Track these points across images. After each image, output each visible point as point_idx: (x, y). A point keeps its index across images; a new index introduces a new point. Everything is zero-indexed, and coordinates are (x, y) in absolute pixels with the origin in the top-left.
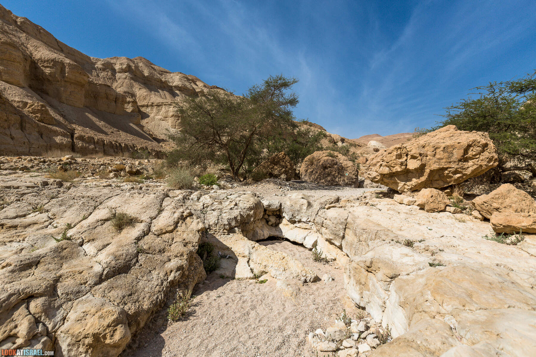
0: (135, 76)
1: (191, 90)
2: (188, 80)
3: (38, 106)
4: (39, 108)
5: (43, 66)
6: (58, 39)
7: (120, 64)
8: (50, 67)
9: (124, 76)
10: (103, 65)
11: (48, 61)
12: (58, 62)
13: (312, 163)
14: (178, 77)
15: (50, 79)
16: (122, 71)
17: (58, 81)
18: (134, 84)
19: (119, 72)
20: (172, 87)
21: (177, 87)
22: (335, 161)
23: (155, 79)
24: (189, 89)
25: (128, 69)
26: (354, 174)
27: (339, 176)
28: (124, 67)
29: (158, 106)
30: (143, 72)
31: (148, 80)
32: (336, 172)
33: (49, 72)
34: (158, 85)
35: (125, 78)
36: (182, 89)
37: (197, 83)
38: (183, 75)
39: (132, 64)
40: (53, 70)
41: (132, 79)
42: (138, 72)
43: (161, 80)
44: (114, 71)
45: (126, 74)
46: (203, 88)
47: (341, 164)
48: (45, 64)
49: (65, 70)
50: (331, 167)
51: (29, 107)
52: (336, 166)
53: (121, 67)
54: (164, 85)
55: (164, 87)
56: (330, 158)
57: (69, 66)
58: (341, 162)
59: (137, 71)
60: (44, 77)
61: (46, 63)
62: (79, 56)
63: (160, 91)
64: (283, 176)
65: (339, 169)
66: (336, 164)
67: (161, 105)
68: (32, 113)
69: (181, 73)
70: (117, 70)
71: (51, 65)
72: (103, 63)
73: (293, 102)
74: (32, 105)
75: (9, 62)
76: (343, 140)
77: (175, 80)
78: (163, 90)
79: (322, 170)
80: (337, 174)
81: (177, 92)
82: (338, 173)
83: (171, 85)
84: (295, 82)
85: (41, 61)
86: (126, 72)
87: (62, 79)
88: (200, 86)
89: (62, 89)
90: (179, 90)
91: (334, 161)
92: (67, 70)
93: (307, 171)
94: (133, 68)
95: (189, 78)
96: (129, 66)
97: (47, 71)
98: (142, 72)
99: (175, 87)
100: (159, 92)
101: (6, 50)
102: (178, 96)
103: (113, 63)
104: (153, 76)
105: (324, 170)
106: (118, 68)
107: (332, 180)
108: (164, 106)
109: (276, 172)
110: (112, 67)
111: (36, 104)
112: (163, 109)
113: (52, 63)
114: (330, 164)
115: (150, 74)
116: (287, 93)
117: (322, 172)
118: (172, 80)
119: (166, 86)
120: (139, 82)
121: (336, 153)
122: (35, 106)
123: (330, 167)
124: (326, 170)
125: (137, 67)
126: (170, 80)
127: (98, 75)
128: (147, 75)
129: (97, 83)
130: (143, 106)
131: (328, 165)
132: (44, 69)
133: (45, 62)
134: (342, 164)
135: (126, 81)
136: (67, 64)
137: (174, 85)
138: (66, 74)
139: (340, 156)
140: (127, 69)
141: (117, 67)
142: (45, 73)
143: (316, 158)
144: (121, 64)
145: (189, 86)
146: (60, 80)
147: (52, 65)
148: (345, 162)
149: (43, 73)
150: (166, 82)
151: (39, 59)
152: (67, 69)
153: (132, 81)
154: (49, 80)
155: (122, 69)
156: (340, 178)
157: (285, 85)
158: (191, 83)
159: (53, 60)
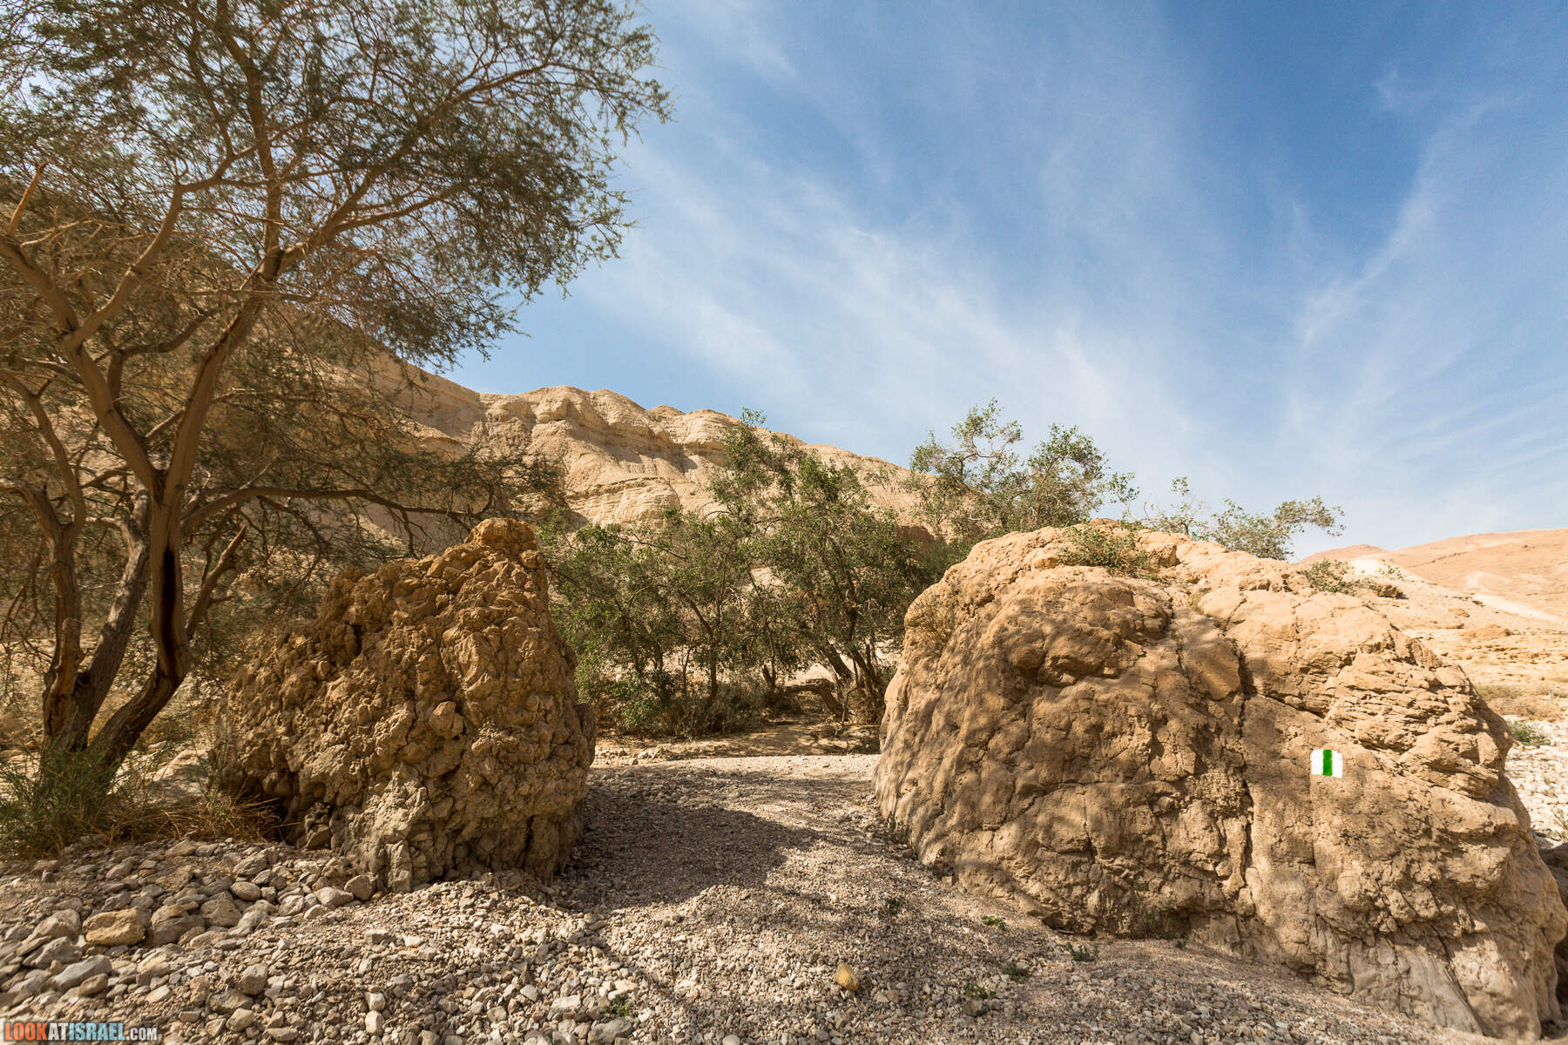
0: (582, 425)
9: (553, 429)
14: (701, 422)
16: (553, 417)
19: (543, 422)
20: (680, 447)
22: (1142, 604)
26: (1442, 768)
27: (1219, 783)
29: (611, 491)
31: (614, 434)
32: (1157, 723)
34: (641, 445)
36: (709, 450)
42: (589, 417)
43: (651, 432)
44: (531, 419)
45: (558, 423)
47: (1222, 625)
50: (1095, 672)
52: (1152, 660)
54: (659, 442)
56: (1097, 576)
58: (1218, 602)
59: (586, 414)
62: (448, 392)
63: (644, 458)
65: (1199, 696)
66: (1161, 628)
67: (619, 489)
69: (709, 411)
70: (539, 417)
79: (996, 702)
80: (1176, 760)
81: (695, 458)
82: (1201, 741)
83: (680, 441)
90: (700, 454)
91: (1126, 596)
94: (578, 407)
96: (568, 405)
99: (689, 446)
100: (640, 461)
102: (694, 466)
105: (1018, 700)
107: (1124, 842)
108: (625, 491)
112: (624, 499)
114: (1078, 636)
117: (994, 729)
118: (683, 431)
123: (1079, 670)
124: (1043, 707)
126: (679, 431)
127: (485, 432)
130: (576, 497)
131: (1062, 648)
134: (1240, 634)
137: (688, 440)
140: (563, 412)
141: (539, 411)
155: (550, 413)
156: (1241, 806)
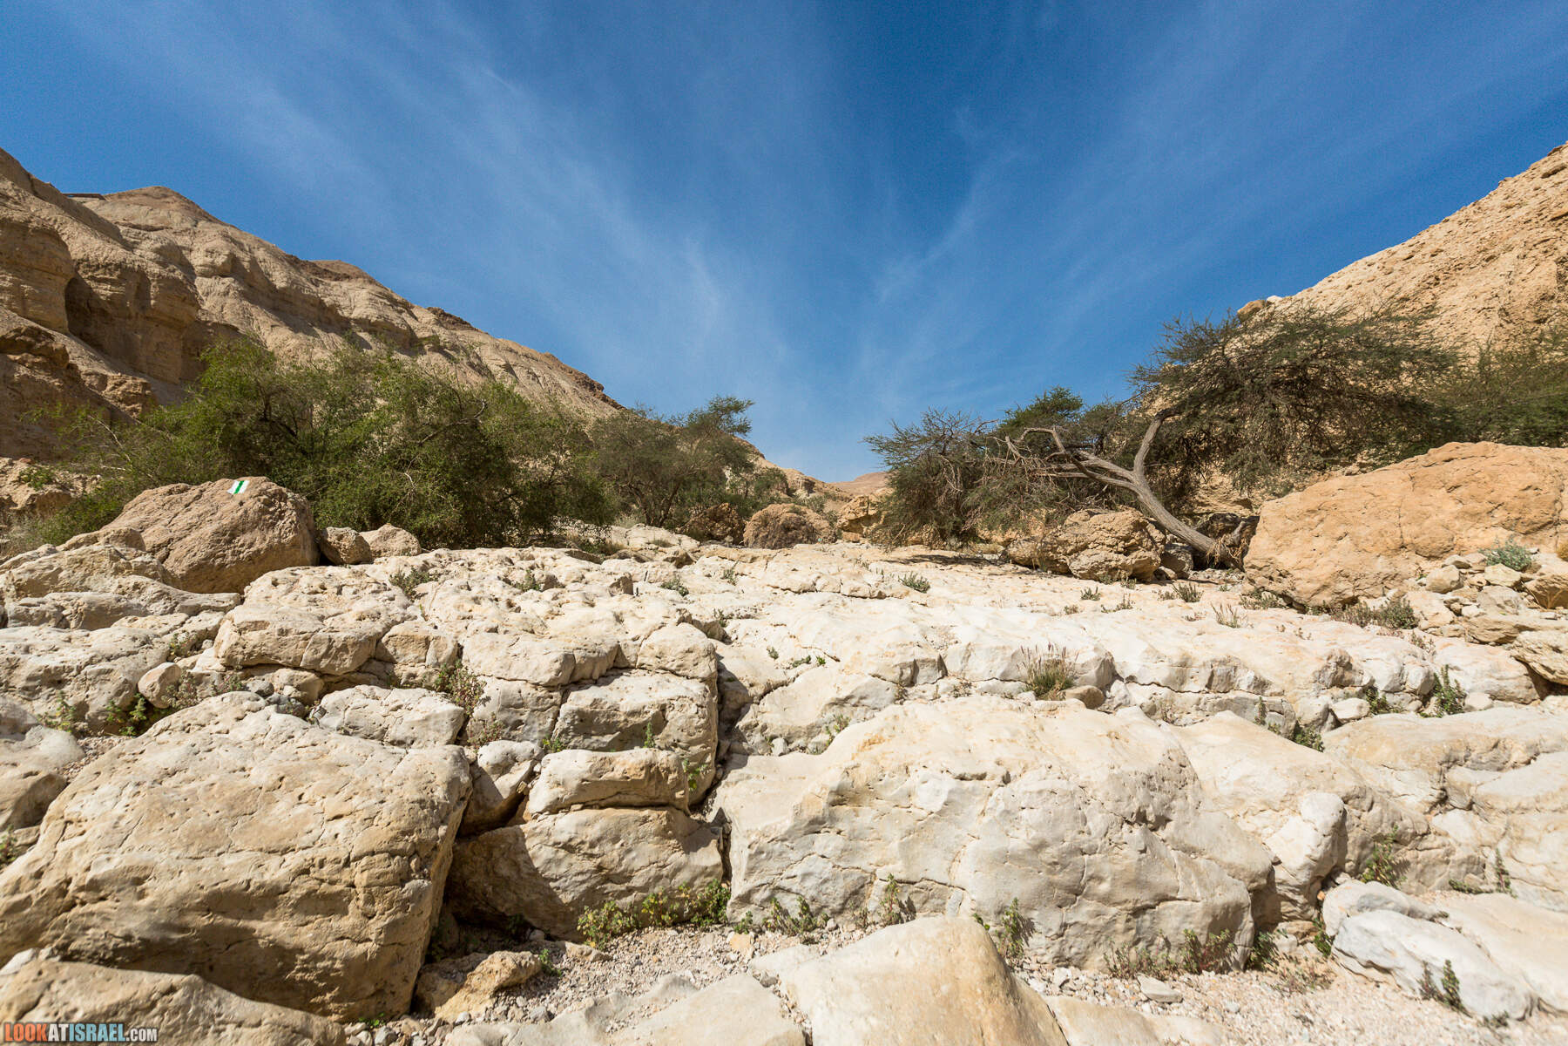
1: (404, 333)
2: (394, 303)
3: (136, 386)
4: (139, 390)
5: (92, 278)
6: (35, 176)
7: (207, 251)
8: (112, 282)
10: (157, 251)
11: (106, 266)
12: (132, 270)
13: (765, 524)
15: (110, 310)
17: (130, 317)
18: (254, 310)
21: (364, 323)
23: (305, 300)
24: (398, 331)
25: (232, 268)
28: (220, 260)
30: (270, 276)
33: (109, 293)
35: (226, 294)
37: (416, 312)
38: (380, 290)
39: (240, 255)
40: (120, 290)
41: (243, 295)
46: (436, 328)
48: (99, 274)
49: (148, 291)
51: (114, 388)
53: (209, 260)
55: (330, 323)
57: (158, 281)
60: (93, 305)
61: (100, 271)
64: (728, 539)
68: (121, 401)
71: (115, 277)
72: (158, 245)
73: (743, 429)
74: (121, 384)
75: (46, 275)
76: (809, 486)
77: (357, 301)
78: (327, 331)
84: (750, 404)
85: (89, 266)
86: (224, 276)
87: (141, 313)
88: (424, 320)
89: (140, 337)
92: (153, 291)
93: (757, 536)
95: (395, 297)
97: (104, 291)
98: (266, 277)
101: (42, 247)
103: (184, 248)
104: (298, 291)
106: (201, 262)
109: (718, 533)
110: (182, 257)
111: (130, 381)
113: (118, 273)
115: (293, 283)
116: (737, 418)
119: (332, 318)
120: (262, 305)
121: (803, 509)
122: (129, 386)
125: (254, 262)
128: (283, 285)
129: (207, 322)
132: (93, 284)
133: (98, 267)
135: (230, 301)
136: (154, 275)
138: (152, 302)
139: (810, 512)
142: (97, 295)
143: (773, 515)
144: (210, 252)
145: (397, 322)
146: (133, 314)
147: (119, 277)
148: (818, 522)
149: (91, 294)
150: (334, 308)
151: (83, 260)
152: (152, 289)
153: (245, 303)
154: (104, 313)
157: (738, 408)
158: (401, 312)
159: (118, 266)
